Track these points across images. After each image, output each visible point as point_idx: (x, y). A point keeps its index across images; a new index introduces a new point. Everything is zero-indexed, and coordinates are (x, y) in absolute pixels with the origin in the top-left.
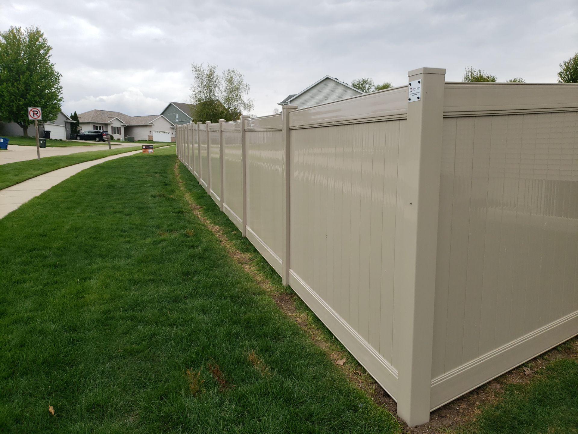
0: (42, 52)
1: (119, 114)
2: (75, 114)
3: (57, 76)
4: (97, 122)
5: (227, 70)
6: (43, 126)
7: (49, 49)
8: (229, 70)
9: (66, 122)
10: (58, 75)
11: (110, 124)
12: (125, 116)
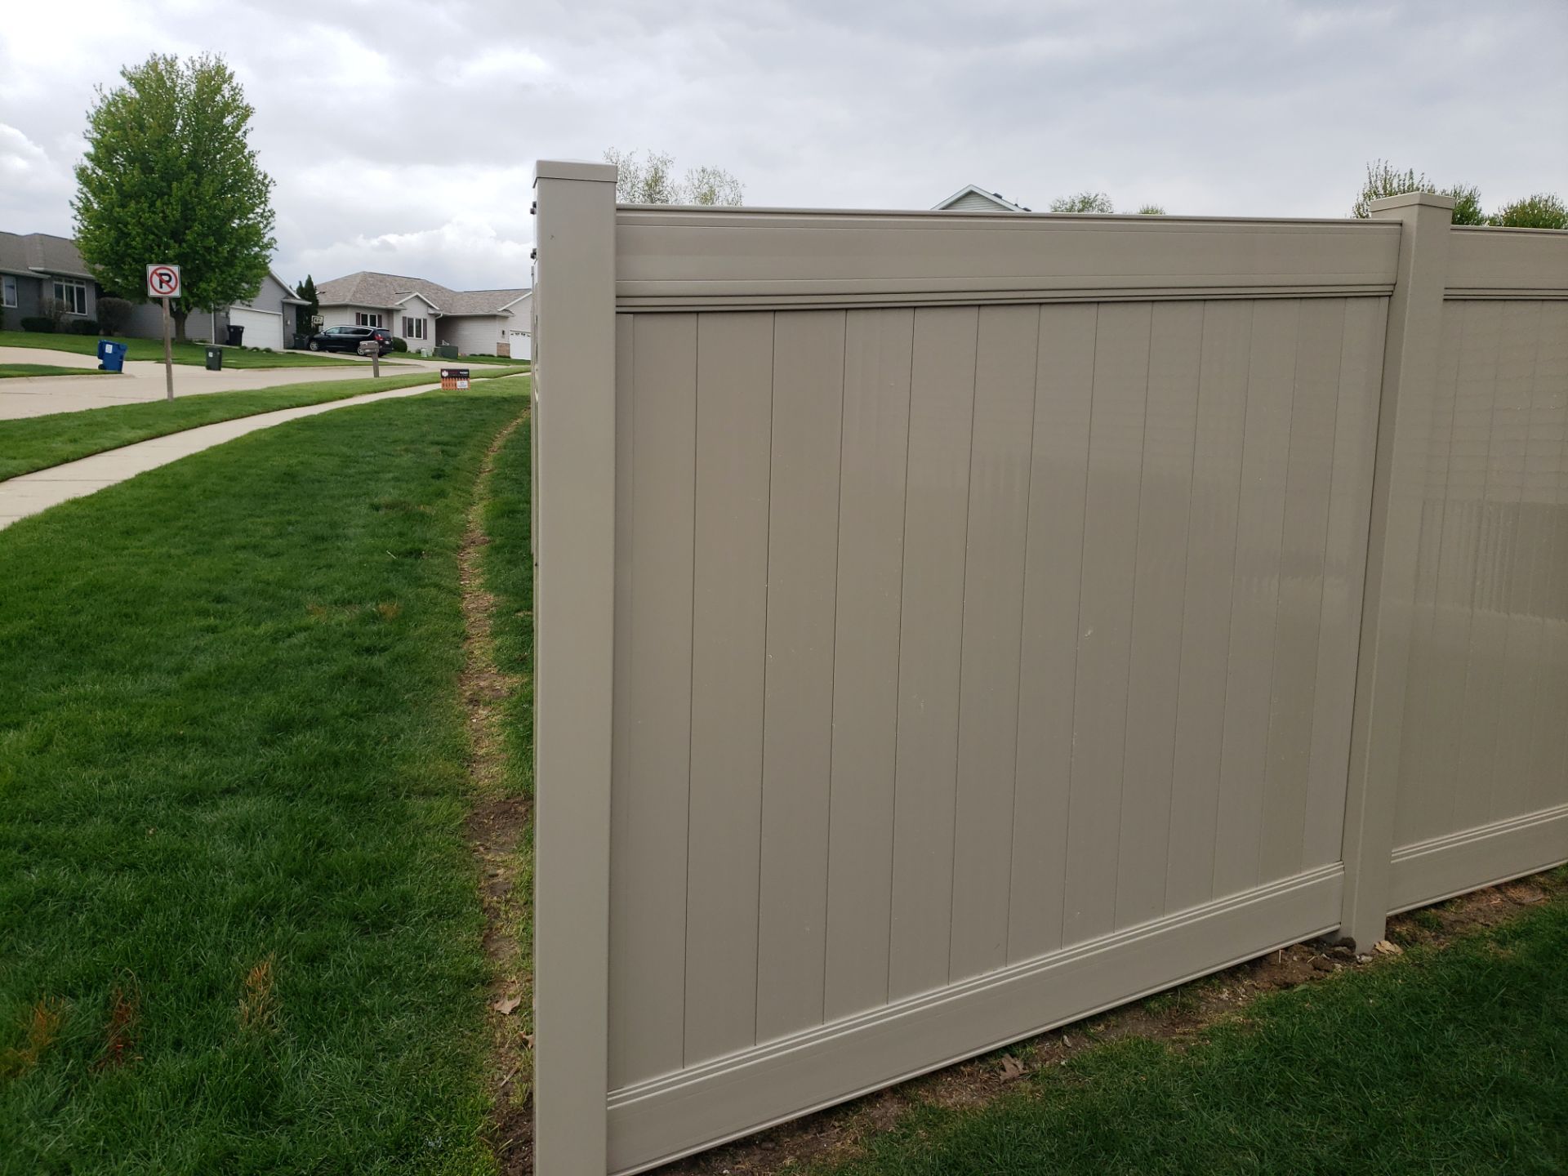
0: (228, 120)
1: (425, 285)
2: (309, 282)
3: (263, 184)
4: (365, 304)
5: (700, 169)
6: (227, 313)
7: (247, 113)
8: (703, 171)
9: (284, 304)
10: (266, 182)
11: (398, 311)
12: (439, 289)
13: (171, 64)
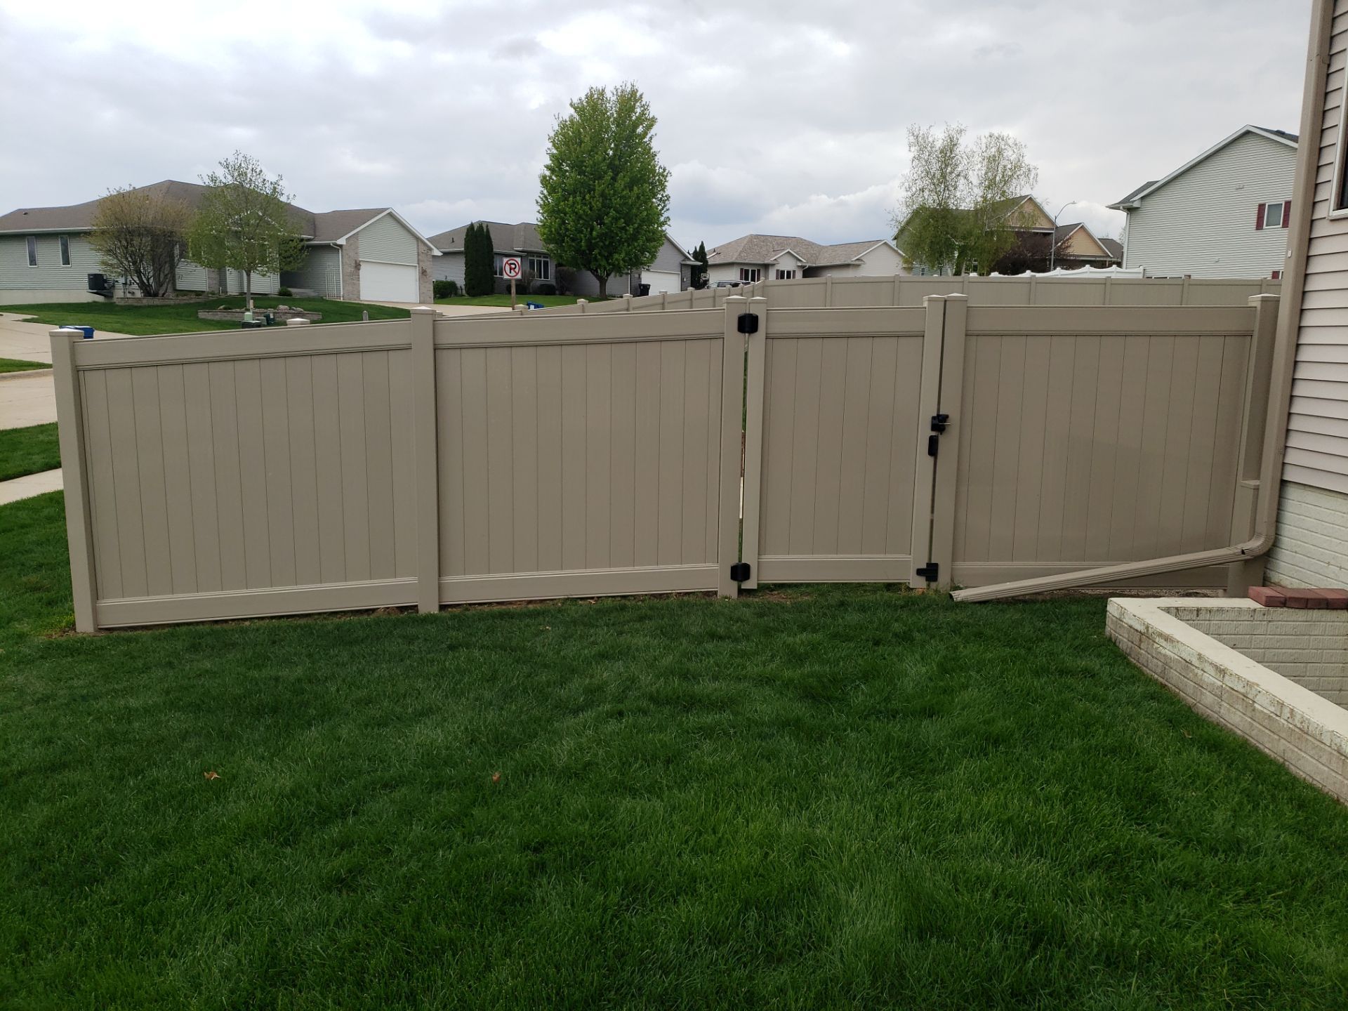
0: (640, 130)
1: (798, 242)
2: (702, 247)
3: (663, 176)
4: (747, 261)
5: (987, 135)
6: (640, 275)
7: (653, 121)
8: (990, 136)
9: (682, 265)
10: (665, 174)
11: (773, 265)
12: (810, 245)
13: (602, 93)
